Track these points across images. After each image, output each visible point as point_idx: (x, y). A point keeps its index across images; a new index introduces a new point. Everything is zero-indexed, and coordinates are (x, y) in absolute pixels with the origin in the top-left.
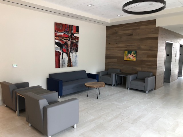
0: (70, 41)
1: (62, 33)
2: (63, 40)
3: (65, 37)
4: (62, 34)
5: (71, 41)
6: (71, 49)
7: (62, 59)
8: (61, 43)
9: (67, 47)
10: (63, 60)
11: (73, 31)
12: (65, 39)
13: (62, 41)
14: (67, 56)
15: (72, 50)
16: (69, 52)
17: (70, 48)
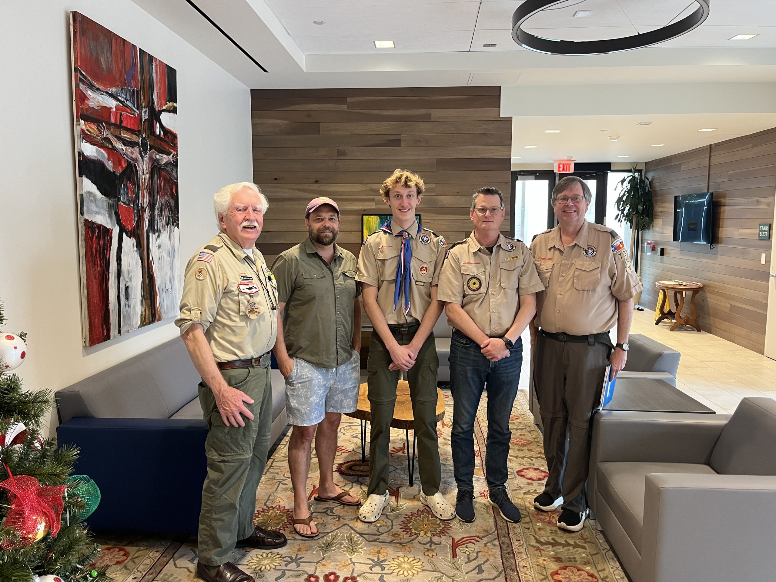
0: (146, 159)
1: (111, 95)
2: (119, 145)
3: (127, 129)
4: (112, 103)
5: (151, 158)
6: (152, 206)
7: (119, 274)
8: (109, 165)
9: (137, 197)
10: (122, 286)
11: (155, 92)
12: (126, 143)
13: (112, 151)
14: (137, 256)
15: (156, 212)
16: (145, 229)
17: (147, 201)
